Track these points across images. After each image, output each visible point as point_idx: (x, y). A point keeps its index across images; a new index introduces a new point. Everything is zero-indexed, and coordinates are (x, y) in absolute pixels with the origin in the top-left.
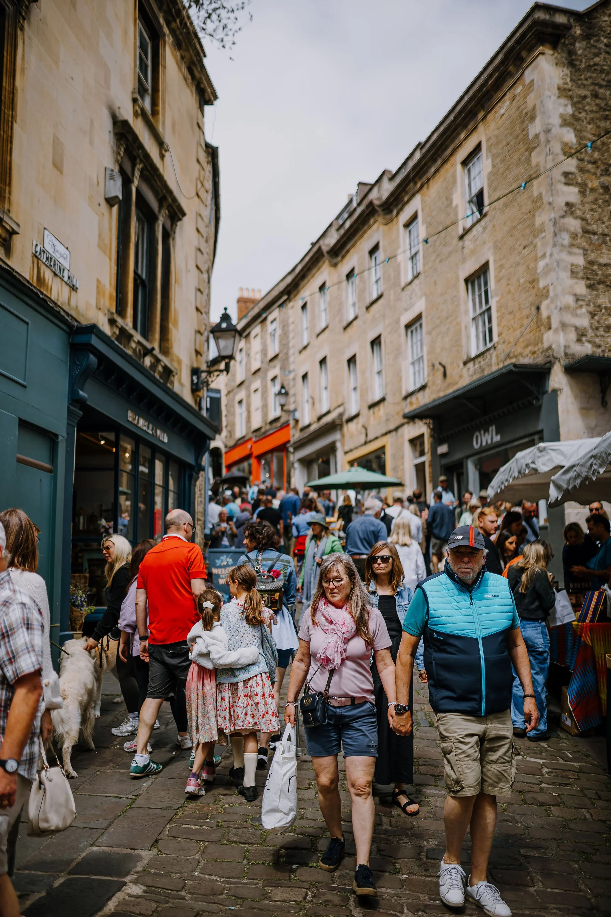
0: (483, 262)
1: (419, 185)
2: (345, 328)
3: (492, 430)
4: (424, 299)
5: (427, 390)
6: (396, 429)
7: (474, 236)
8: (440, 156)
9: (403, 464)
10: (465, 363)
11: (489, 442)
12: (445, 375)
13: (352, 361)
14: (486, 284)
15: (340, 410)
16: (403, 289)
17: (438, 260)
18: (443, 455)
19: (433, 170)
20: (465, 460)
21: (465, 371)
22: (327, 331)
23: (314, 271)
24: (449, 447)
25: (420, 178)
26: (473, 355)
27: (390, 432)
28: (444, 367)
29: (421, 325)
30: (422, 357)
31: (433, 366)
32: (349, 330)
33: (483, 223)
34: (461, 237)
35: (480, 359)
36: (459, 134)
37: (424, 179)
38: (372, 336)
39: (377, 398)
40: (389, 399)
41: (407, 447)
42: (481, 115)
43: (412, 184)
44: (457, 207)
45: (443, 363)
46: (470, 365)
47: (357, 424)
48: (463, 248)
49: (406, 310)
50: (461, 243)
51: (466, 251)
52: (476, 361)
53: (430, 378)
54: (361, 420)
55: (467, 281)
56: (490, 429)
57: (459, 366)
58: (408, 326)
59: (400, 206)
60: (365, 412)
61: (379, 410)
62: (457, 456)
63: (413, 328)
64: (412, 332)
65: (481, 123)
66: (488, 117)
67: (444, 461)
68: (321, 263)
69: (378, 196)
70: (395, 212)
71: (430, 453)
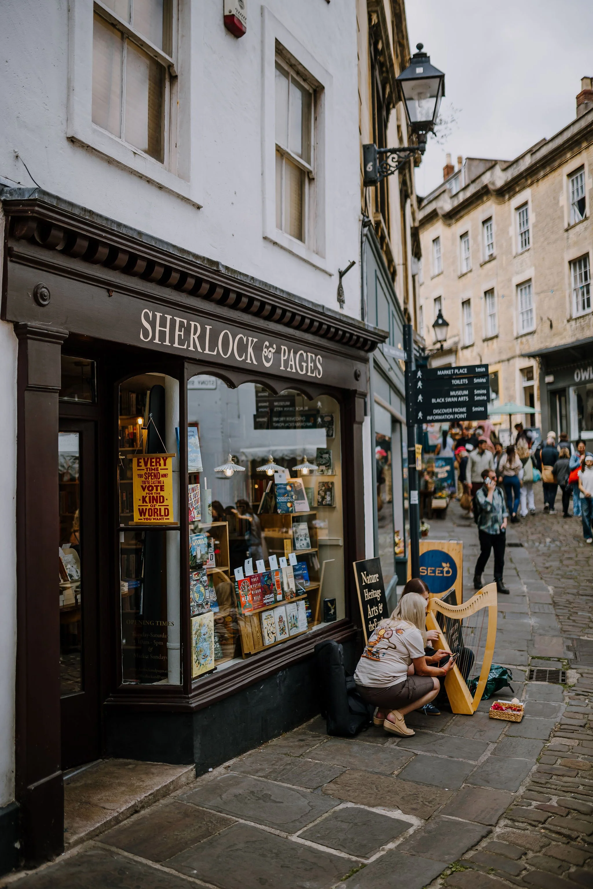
0: (584, 252)
1: (529, 182)
2: (460, 277)
3: (590, 371)
4: (533, 268)
5: (536, 336)
6: (508, 360)
7: (577, 232)
8: (549, 165)
9: (515, 385)
10: (568, 321)
11: (587, 378)
12: (551, 326)
13: (466, 303)
14: (585, 266)
15: (456, 339)
16: (515, 257)
17: (546, 243)
18: (549, 384)
19: (542, 173)
20: (567, 389)
21: (568, 326)
22: (441, 276)
23: (428, 226)
24: (555, 378)
25: (531, 177)
26: (574, 317)
27: (503, 361)
28: (551, 321)
29: (529, 286)
30: (531, 310)
31: (542, 319)
32: (463, 279)
33: (585, 223)
34: (567, 230)
35: (581, 320)
36: (565, 154)
37: (534, 178)
38: (487, 287)
39: (490, 335)
40: (501, 336)
41: (518, 375)
42: (584, 144)
43: (523, 180)
44: (562, 207)
45: (550, 318)
46: (573, 323)
47: (472, 352)
48: (568, 238)
49: (517, 273)
50: (566, 234)
51: (570, 241)
52: (578, 321)
53: (539, 327)
54: (475, 349)
55: (570, 262)
56: (588, 369)
57: (563, 322)
58: (518, 286)
59: (512, 193)
60: (479, 343)
61: (493, 343)
62: (561, 385)
63: (523, 287)
64: (521, 290)
65: (584, 151)
66: (590, 147)
67: (550, 387)
68: (435, 220)
69: (491, 180)
70: (507, 197)
71: (538, 379)
